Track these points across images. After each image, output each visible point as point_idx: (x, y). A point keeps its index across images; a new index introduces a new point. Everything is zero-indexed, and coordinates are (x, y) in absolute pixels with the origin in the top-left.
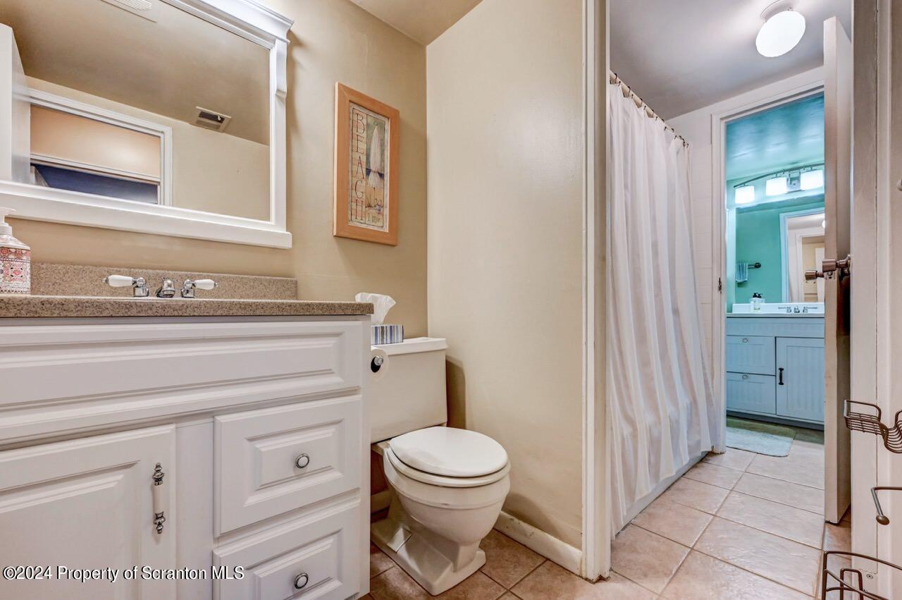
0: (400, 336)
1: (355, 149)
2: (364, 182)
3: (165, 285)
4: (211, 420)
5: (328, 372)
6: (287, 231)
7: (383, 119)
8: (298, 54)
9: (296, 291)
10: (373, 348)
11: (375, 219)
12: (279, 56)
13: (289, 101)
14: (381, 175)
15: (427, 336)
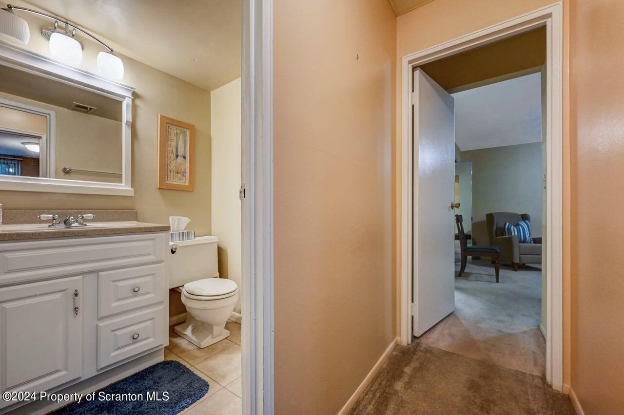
0: (193, 236)
1: (169, 146)
2: (175, 161)
3: (70, 219)
4: (96, 274)
5: (149, 254)
6: (132, 188)
7: (186, 130)
8: (138, 102)
9: (137, 217)
10: (171, 243)
11: (180, 179)
12: (127, 105)
13: (133, 126)
14: (185, 157)
15: (211, 235)
